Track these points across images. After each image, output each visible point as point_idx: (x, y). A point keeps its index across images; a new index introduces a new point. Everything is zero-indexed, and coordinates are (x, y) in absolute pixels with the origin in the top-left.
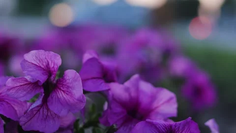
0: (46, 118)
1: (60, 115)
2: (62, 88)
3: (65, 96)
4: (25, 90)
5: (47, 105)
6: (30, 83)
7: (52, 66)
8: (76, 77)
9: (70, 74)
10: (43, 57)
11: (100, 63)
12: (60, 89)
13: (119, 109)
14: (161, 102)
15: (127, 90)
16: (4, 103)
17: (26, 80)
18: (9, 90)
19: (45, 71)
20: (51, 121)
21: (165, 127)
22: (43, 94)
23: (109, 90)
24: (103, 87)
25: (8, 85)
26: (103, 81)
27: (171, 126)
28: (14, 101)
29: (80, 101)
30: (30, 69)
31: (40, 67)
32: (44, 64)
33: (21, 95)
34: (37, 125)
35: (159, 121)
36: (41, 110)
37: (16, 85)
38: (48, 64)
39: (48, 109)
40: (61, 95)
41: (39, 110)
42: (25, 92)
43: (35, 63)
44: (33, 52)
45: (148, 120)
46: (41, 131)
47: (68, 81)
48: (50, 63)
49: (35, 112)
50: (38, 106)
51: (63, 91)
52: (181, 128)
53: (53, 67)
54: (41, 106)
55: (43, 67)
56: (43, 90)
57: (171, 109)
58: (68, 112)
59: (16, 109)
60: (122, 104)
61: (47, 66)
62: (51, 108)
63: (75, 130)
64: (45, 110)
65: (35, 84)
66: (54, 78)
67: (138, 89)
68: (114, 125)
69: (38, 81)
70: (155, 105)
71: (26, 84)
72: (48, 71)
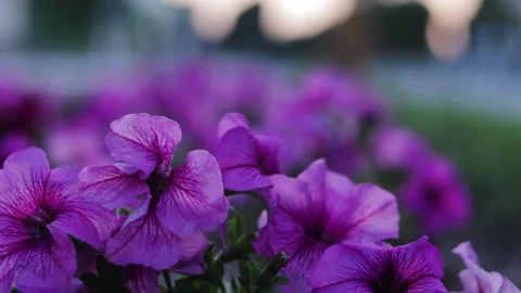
0: (154, 242)
1: (181, 236)
2: (182, 185)
3: (188, 199)
4: (113, 190)
5: (156, 217)
6: (124, 176)
7: (163, 144)
8: (210, 164)
9: (199, 157)
10: (146, 127)
11: (250, 137)
12: (180, 187)
13: (289, 225)
14: (370, 211)
15: (304, 188)
16: (74, 214)
17: (117, 170)
18: (83, 189)
19: (150, 154)
20: (164, 247)
21: (379, 253)
22: (150, 197)
23: (271, 187)
24: (258, 181)
25: (83, 180)
26: (257, 171)
27: (390, 253)
28: (92, 210)
29: (218, 207)
30: (124, 150)
31: (142, 145)
32: (149, 139)
33: (108, 198)
34: (138, 255)
35: (368, 244)
36: (145, 226)
37: (96, 180)
38: (157, 139)
39: (158, 225)
40: (182, 198)
41: (141, 227)
42: (114, 194)
43: (133, 138)
44: (128, 117)
45: (346, 243)
46: (146, 265)
47: (194, 171)
48: (159, 139)
49: (134, 230)
50: (138, 220)
51: (185, 190)
52: (408, 256)
53: (166, 146)
54: (145, 219)
55: (146, 145)
56: (147, 189)
57: (389, 223)
58: (195, 231)
59: (97, 225)
60: (296, 215)
61: (153, 144)
62: (163, 221)
63: (206, 265)
64: (153, 227)
65: (133, 179)
66: (167, 166)
67: (323, 187)
68: (283, 253)
69: (140, 171)
70: (357, 216)
71: (116, 178)
72: (156, 153)
